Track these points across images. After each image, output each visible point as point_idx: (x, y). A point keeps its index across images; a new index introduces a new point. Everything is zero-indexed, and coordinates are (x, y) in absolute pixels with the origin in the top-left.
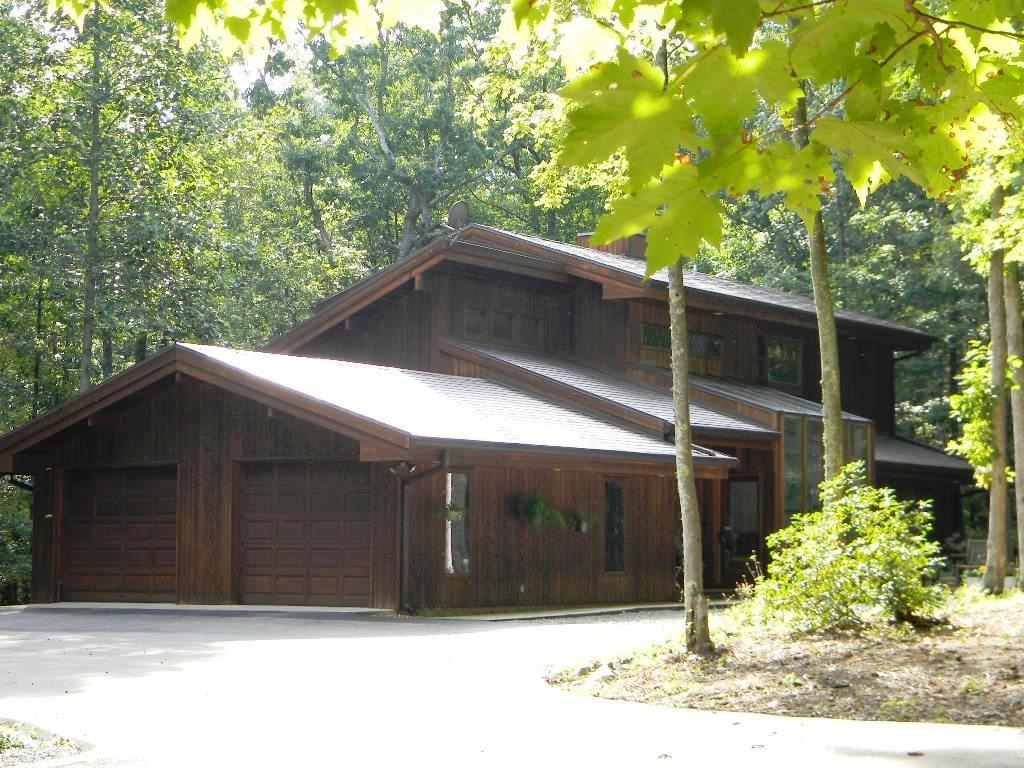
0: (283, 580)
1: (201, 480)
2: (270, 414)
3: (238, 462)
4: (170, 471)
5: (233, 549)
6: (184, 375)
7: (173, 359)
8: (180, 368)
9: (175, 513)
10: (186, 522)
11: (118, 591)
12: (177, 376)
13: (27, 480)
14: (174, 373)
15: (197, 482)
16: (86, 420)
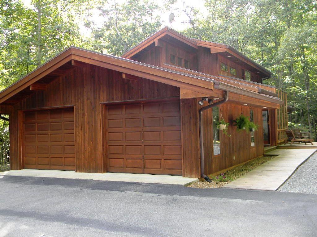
0: (130, 161)
1: (86, 114)
2: (124, 76)
3: (104, 104)
4: (70, 110)
5: (103, 146)
6: (76, 61)
7: (71, 53)
8: (73, 58)
9: (74, 129)
10: (79, 133)
11: (48, 165)
12: (73, 62)
13: (7, 116)
14: (71, 60)
15: (84, 114)
16: (29, 87)
